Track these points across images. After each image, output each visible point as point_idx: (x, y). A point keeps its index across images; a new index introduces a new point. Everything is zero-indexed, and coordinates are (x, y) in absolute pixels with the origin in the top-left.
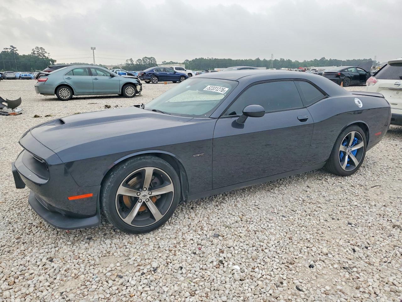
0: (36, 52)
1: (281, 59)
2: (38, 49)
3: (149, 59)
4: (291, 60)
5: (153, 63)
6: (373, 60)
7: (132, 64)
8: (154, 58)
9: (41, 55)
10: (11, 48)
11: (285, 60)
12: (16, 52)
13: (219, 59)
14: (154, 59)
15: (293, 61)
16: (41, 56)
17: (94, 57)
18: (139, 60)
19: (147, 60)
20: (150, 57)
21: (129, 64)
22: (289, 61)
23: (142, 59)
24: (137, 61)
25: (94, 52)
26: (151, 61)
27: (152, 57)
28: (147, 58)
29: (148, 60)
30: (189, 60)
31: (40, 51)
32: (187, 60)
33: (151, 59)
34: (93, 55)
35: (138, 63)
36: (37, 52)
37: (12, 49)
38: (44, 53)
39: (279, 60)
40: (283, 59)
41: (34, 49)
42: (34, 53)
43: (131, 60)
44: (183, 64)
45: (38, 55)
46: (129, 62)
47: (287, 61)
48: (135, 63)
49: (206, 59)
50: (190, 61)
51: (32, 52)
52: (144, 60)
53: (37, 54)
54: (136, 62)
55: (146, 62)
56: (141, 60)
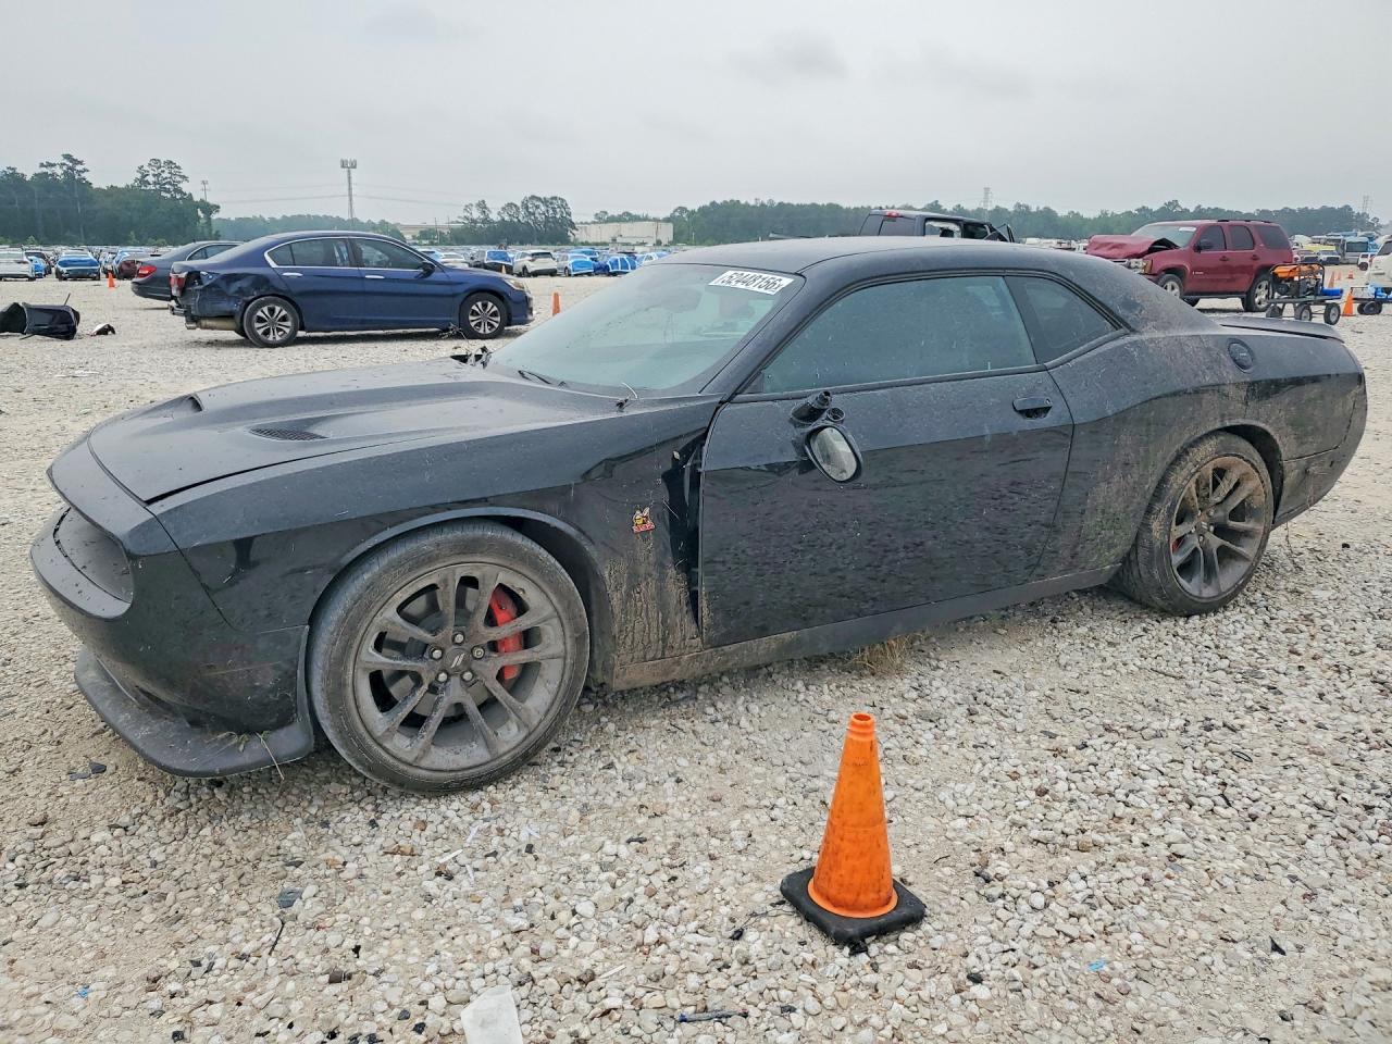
0: (150, 179)
1: (1019, 205)
2: (158, 168)
3: (545, 202)
4: (1053, 208)
5: (558, 216)
6: (1357, 209)
7: (486, 220)
8: (563, 200)
9: (167, 186)
10: (64, 164)
11: (1034, 209)
12: (83, 175)
13: (795, 203)
14: (564, 205)
15: (1062, 212)
16: (168, 191)
17: (350, 195)
18: (511, 205)
19: (537, 207)
20: (548, 196)
21: (474, 221)
22: (1048, 214)
23: (519, 204)
24: (503, 209)
25: (352, 175)
26: (551, 212)
27: (555, 198)
28: (539, 199)
29: (543, 208)
30: (689, 209)
31: (164, 175)
32: (682, 209)
33: (551, 203)
34: (346, 187)
35: (507, 218)
36: (154, 175)
37: (69, 168)
38: (178, 179)
39: (1011, 209)
40: (1027, 207)
41: (146, 168)
42: (143, 181)
43: (482, 206)
44: (667, 220)
45: (158, 186)
46: (476, 214)
47: (1039, 213)
48: (494, 217)
49: (747, 205)
50: (693, 212)
51: (139, 176)
52: (527, 208)
53: (155, 183)
54: (499, 214)
55: (534, 214)
56: (516, 206)
